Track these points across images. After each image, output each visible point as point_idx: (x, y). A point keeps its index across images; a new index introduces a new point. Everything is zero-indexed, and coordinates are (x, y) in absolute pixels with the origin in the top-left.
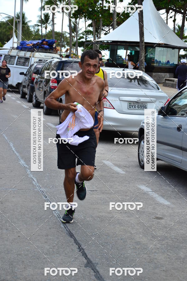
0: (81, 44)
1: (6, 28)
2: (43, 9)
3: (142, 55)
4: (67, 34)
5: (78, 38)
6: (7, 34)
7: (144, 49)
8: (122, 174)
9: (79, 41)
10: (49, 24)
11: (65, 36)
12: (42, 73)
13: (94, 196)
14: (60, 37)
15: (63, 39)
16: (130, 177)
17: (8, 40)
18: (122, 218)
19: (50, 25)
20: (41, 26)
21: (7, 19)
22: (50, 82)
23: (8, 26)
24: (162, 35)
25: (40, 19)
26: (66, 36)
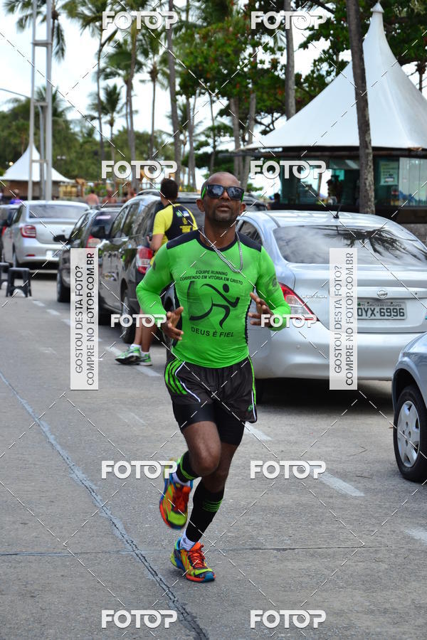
0: (202, 161)
1: (9, 127)
2: (102, 77)
3: (367, 179)
4: (164, 137)
5: (194, 145)
6: (13, 143)
7: (370, 164)
8: (356, 498)
9: (196, 152)
10: (118, 112)
11: (159, 140)
12: (113, 235)
13: (289, 565)
14: (149, 145)
15: (154, 150)
16: (380, 507)
17: (16, 157)
18: (378, 630)
19: (123, 116)
20: (99, 118)
21: (11, 106)
22: (138, 256)
23: (14, 123)
24: (416, 126)
25: (96, 102)
26: (162, 142)
